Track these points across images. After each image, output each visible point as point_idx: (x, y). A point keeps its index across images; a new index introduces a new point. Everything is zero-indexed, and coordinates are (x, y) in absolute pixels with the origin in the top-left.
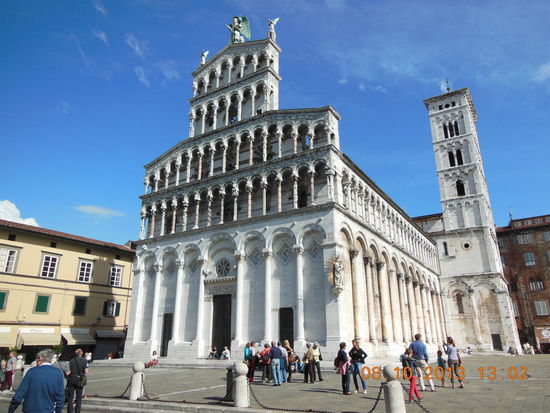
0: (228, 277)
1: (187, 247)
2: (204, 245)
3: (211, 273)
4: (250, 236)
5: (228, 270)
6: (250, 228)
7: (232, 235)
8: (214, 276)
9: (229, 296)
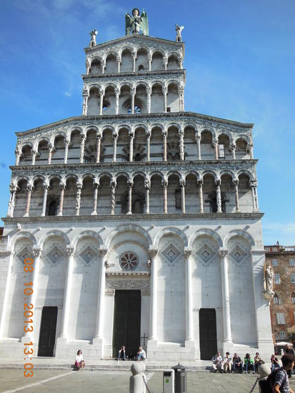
0: (134, 272)
1: (82, 233)
2: (108, 234)
3: (113, 265)
4: (167, 232)
5: (135, 264)
6: (168, 223)
7: (146, 228)
8: (118, 269)
9: (138, 292)
